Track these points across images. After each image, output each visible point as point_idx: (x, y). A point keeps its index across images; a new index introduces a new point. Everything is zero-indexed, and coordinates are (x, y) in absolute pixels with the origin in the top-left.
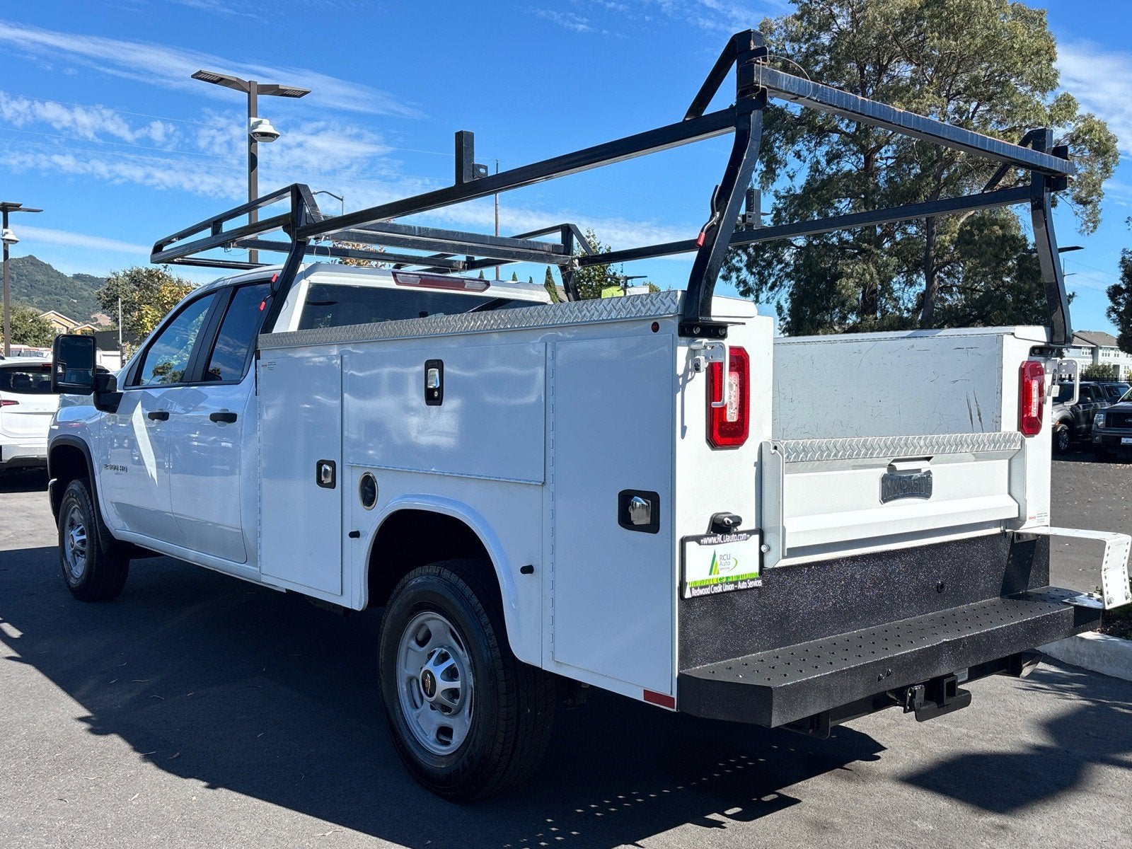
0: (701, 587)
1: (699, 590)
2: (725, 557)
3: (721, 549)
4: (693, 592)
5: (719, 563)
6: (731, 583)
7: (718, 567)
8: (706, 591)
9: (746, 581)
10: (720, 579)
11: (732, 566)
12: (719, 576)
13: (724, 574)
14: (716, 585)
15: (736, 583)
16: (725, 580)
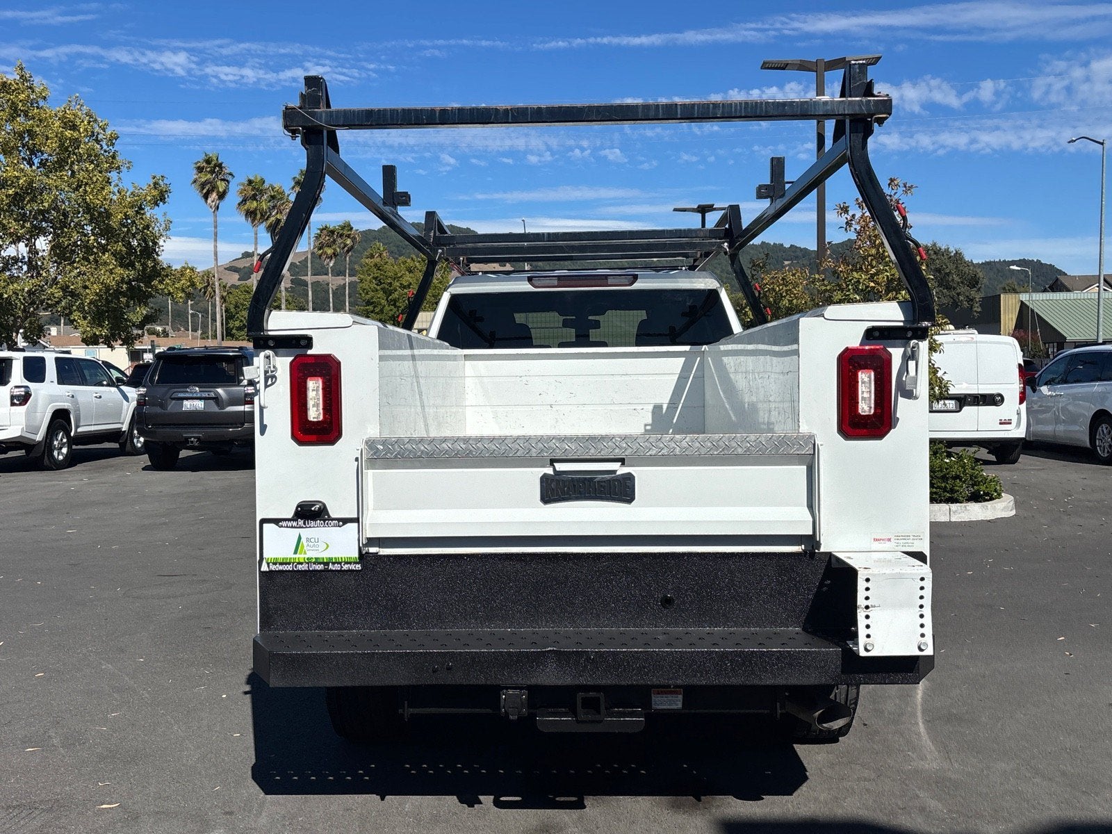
0: (281, 564)
1: (278, 565)
2: (312, 540)
3: (307, 533)
4: (271, 567)
5: (305, 544)
6: (320, 563)
7: (305, 548)
8: (289, 568)
9: (340, 563)
10: (308, 559)
11: (321, 549)
12: (306, 556)
13: (313, 554)
14: (301, 563)
15: (327, 564)
16: (314, 560)
